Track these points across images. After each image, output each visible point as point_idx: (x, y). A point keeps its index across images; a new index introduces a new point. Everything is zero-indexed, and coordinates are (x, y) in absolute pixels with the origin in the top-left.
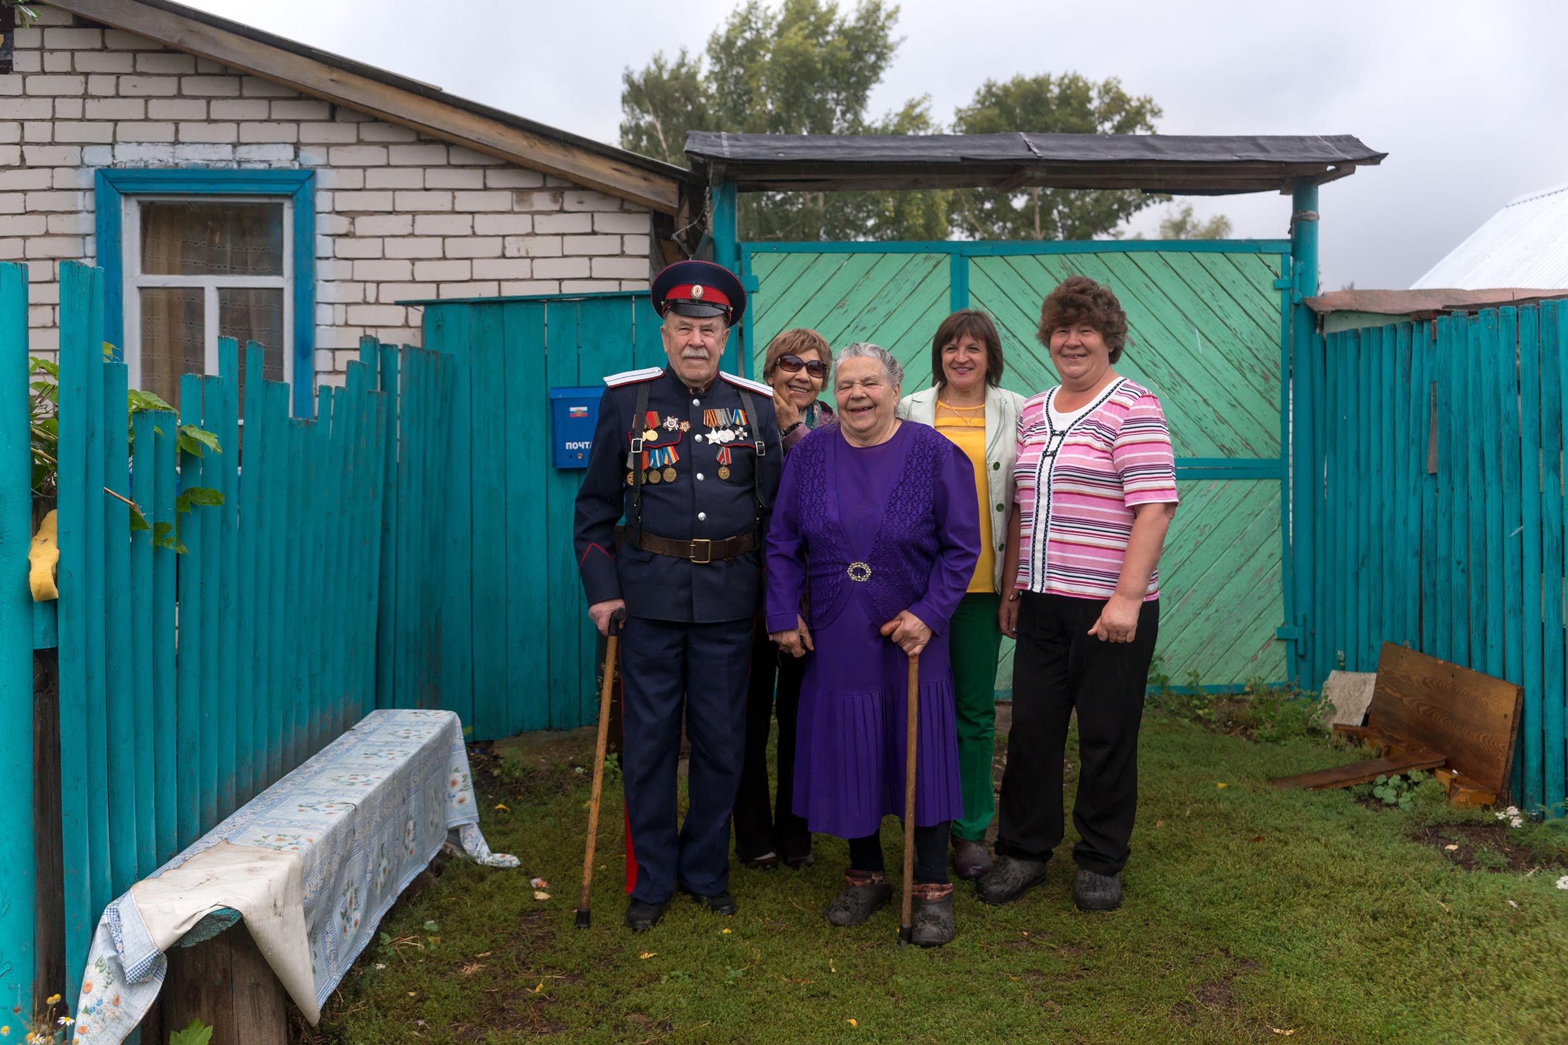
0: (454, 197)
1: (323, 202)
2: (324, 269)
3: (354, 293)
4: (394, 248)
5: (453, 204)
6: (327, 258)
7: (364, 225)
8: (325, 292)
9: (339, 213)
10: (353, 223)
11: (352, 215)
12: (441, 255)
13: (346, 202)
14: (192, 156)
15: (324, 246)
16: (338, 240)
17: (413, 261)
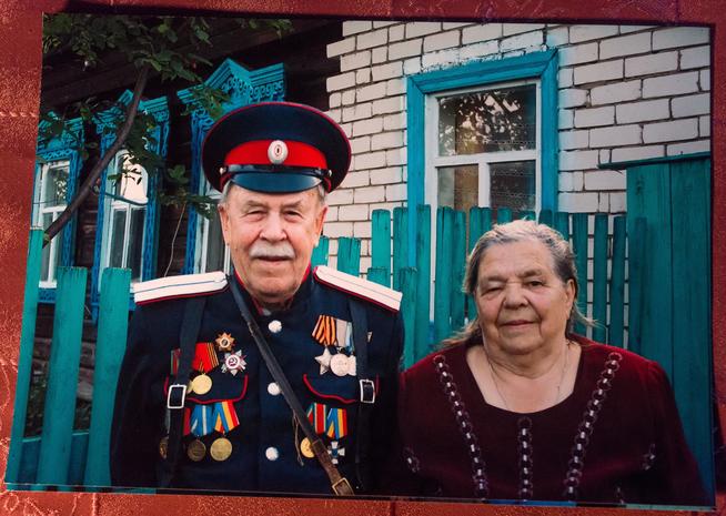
0: (680, 56)
1: (565, 78)
2: (567, 140)
3: (590, 160)
4: (625, 113)
5: (679, 63)
6: (569, 130)
7: (599, 95)
8: (567, 161)
9: (578, 87)
10: (589, 94)
11: (587, 87)
12: (668, 116)
13: (583, 75)
14: (471, 54)
15: (566, 119)
16: (577, 112)
17: (642, 124)
